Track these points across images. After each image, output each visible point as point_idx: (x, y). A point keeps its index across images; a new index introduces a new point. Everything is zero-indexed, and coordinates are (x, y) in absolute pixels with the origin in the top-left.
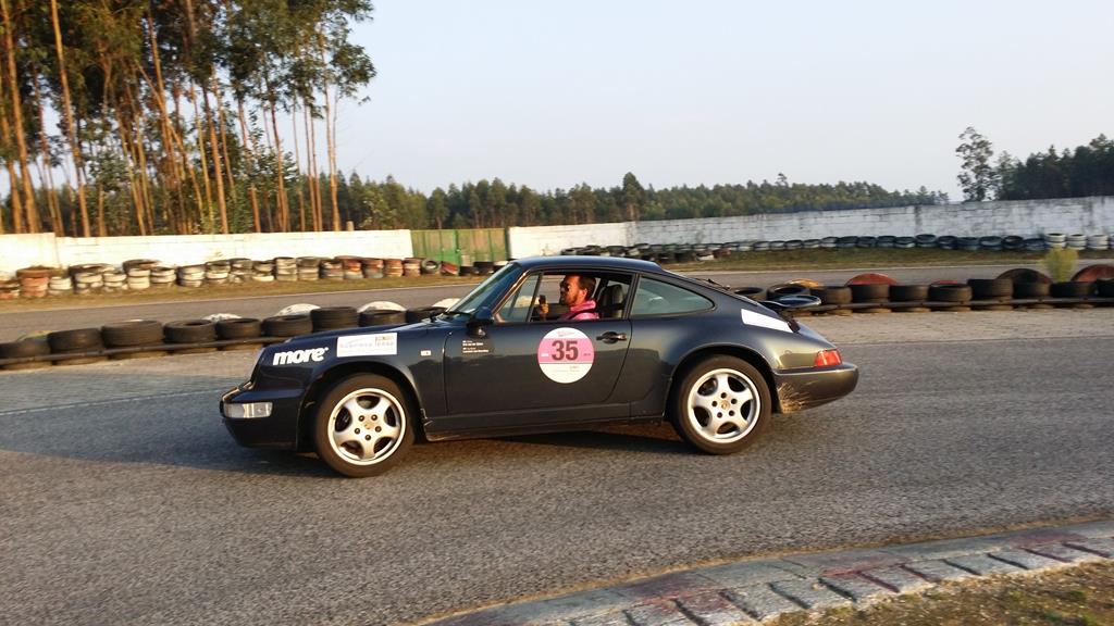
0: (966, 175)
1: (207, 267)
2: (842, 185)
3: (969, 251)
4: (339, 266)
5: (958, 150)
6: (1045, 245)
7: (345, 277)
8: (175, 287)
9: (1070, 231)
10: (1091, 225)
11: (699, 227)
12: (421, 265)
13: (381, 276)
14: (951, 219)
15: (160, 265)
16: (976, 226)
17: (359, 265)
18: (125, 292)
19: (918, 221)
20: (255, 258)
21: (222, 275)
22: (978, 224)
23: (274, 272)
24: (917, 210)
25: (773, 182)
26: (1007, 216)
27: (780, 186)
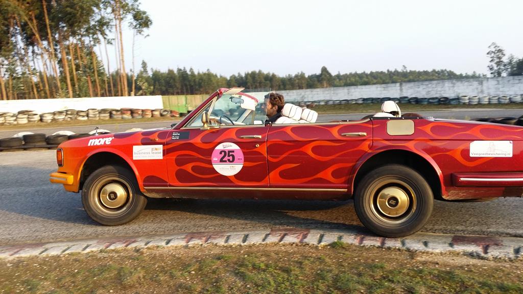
0: (492, 66)
1: (54, 114)
2: (434, 71)
3: (422, 105)
4: (119, 113)
5: (488, 54)
6: (459, 102)
7: (122, 118)
8: (40, 122)
9: (471, 94)
10: (482, 92)
11: (303, 94)
12: (160, 112)
13: (140, 117)
14: (417, 89)
15: (34, 113)
16: (428, 92)
17: (129, 112)
18: (15, 125)
19: (401, 90)
20: (77, 109)
21: (61, 117)
22: (429, 92)
23: (87, 116)
24: (401, 85)
25: (400, 70)
26: (442, 87)
27: (403, 72)
